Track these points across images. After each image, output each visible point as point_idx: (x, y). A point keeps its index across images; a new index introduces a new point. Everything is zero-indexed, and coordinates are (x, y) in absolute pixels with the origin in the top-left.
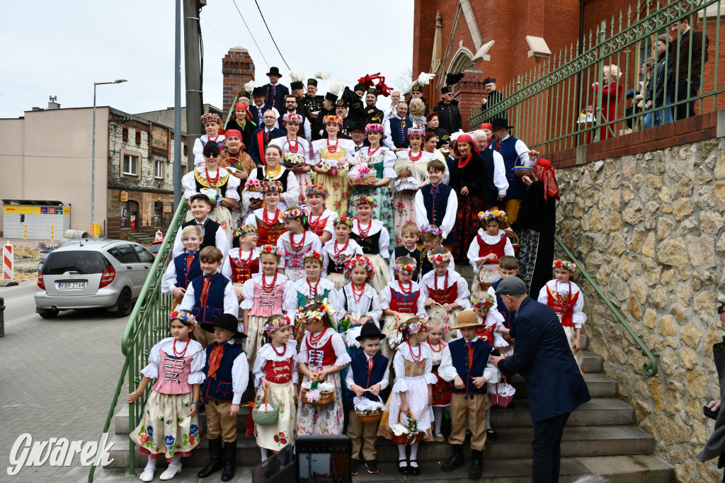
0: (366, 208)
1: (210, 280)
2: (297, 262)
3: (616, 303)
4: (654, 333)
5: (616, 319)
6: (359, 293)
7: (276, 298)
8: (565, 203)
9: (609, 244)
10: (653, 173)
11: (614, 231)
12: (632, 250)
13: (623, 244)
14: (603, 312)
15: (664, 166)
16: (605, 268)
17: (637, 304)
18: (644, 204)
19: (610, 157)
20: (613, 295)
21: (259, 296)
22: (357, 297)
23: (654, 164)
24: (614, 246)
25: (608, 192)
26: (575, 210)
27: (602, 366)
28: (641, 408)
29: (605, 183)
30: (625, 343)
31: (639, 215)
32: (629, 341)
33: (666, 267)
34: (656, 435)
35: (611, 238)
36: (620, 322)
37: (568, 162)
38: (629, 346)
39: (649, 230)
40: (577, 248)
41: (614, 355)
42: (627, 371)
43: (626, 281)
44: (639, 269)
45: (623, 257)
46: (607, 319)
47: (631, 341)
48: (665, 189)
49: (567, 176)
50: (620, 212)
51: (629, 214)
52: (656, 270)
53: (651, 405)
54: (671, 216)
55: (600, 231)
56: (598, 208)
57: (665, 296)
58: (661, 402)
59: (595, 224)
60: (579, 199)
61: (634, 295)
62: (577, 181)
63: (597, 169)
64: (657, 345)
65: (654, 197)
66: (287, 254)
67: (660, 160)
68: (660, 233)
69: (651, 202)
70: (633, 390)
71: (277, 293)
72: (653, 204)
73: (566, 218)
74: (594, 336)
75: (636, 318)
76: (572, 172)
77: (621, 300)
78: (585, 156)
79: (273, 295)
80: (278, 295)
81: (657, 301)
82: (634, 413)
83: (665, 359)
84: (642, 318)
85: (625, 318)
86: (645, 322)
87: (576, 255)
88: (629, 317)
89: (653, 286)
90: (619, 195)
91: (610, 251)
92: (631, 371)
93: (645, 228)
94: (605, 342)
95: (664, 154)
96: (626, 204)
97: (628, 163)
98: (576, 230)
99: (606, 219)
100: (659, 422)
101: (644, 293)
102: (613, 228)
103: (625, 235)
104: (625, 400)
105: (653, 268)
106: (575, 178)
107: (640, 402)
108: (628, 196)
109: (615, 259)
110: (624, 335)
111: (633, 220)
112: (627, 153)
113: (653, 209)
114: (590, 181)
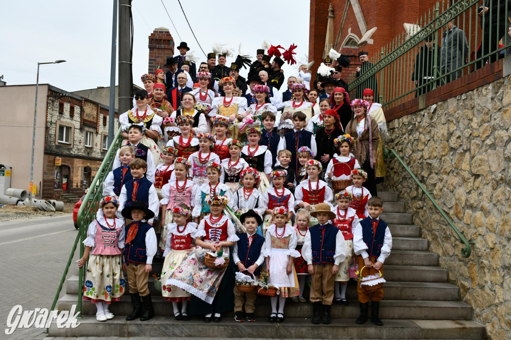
0: (255, 136)
1: (138, 183)
2: (202, 172)
3: (446, 210)
4: (470, 228)
5: (447, 223)
6: (248, 194)
7: (186, 196)
8: (413, 140)
9: (442, 166)
10: (468, 109)
11: (445, 156)
12: (456, 168)
13: (450, 165)
14: (438, 219)
15: (474, 103)
16: (440, 185)
17: (460, 208)
18: (462, 132)
19: (440, 101)
20: (445, 204)
21: (173, 195)
22: (247, 197)
23: (468, 102)
24: (444, 167)
25: (440, 127)
26: (419, 145)
27: (438, 261)
28: (463, 286)
29: (438, 121)
30: (453, 239)
31: (459, 141)
32: (455, 237)
33: (477, 176)
34: (473, 305)
35: (443, 161)
36: (449, 224)
37: (414, 109)
38: (455, 241)
39: (465, 151)
40: (421, 173)
41: (446, 251)
42: (454, 261)
43: (452, 192)
44: (461, 181)
45: (451, 174)
46: (441, 224)
47: (457, 237)
48: (475, 119)
49: (413, 119)
50: (448, 141)
51: (453, 142)
52: (471, 180)
53: (470, 283)
54: (479, 139)
55: (435, 157)
56: (434, 140)
57: (476, 198)
58: (476, 278)
59: (432, 152)
60: (422, 136)
61: (457, 201)
62: (420, 122)
63: (432, 111)
64: (473, 236)
65: (469, 126)
66: (195, 166)
67: (471, 99)
68: (472, 152)
69: (466, 130)
70: (459, 274)
71: (187, 193)
72: (467, 132)
73: (413, 151)
74: (433, 239)
75: (459, 219)
76: (417, 116)
77: (449, 207)
78: (425, 102)
79: (184, 194)
80: (187, 195)
81: (472, 203)
82: (459, 291)
83: (478, 245)
84: (463, 218)
85: (453, 220)
86: (465, 219)
87: (420, 179)
88: (455, 219)
89: (469, 193)
90: (446, 128)
91: (442, 171)
92: (457, 260)
93: (463, 150)
94: (440, 242)
95: (473, 94)
96: (452, 134)
97: (452, 103)
98: (420, 159)
99: (438, 148)
100: (475, 294)
101: (463, 198)
102: (443, 154)
103: (451, 157)
104: (453, 284)
105: (469, 179)
106: (419, 120)
107: (463, 282)
108: (453, 128)
109: (445, 176)
110: (452, 233)
111: (456, 145)
112: (451, 97)
113: (467, 135)
114: (428, 121)
